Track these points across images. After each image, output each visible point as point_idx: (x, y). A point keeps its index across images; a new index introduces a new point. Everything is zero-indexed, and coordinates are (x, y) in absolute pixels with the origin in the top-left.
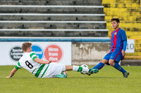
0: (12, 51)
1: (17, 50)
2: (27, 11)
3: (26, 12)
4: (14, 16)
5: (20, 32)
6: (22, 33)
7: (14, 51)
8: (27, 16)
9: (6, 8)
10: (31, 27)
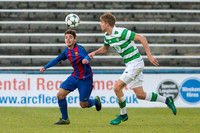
0: (160, 87)
1: (167, 86)
2: (182, 30)
3: (181, 32)
4: (163, 37)
5: (172, 59)
6: (175, 62)
7: (164, 86)
8: (182, 37)
9: (152, 26)
10: (187, 53)
